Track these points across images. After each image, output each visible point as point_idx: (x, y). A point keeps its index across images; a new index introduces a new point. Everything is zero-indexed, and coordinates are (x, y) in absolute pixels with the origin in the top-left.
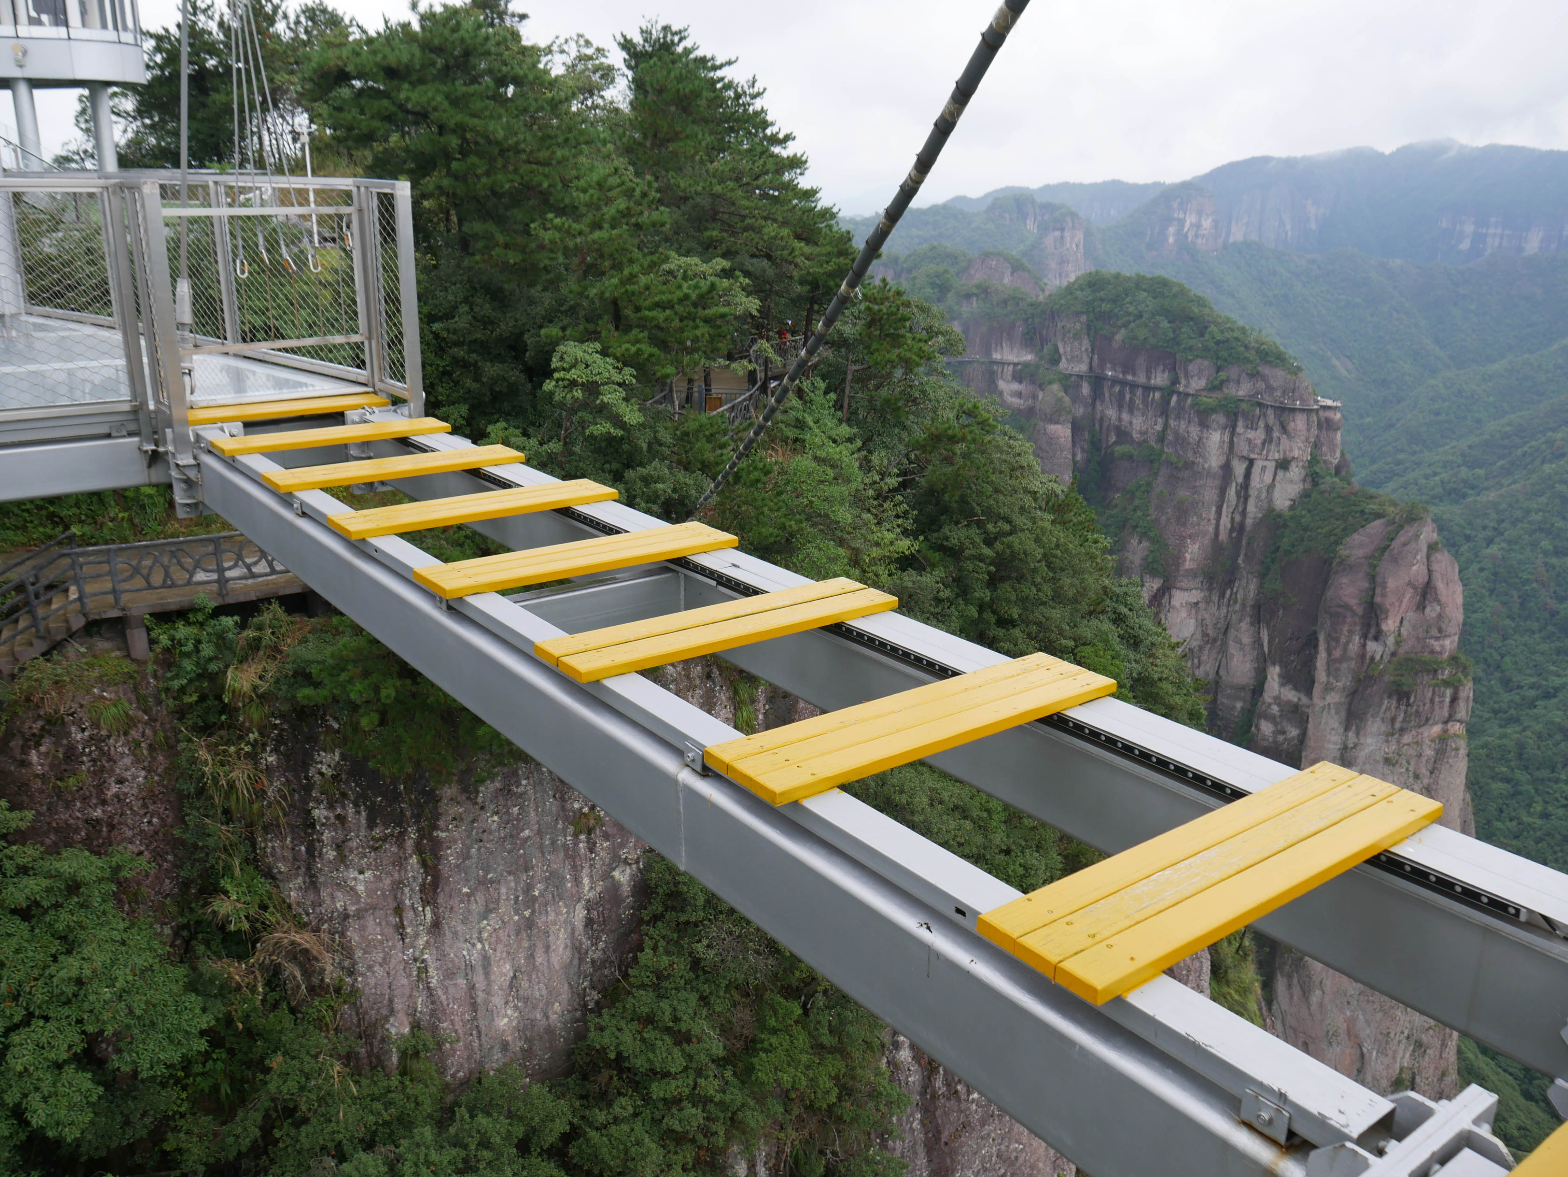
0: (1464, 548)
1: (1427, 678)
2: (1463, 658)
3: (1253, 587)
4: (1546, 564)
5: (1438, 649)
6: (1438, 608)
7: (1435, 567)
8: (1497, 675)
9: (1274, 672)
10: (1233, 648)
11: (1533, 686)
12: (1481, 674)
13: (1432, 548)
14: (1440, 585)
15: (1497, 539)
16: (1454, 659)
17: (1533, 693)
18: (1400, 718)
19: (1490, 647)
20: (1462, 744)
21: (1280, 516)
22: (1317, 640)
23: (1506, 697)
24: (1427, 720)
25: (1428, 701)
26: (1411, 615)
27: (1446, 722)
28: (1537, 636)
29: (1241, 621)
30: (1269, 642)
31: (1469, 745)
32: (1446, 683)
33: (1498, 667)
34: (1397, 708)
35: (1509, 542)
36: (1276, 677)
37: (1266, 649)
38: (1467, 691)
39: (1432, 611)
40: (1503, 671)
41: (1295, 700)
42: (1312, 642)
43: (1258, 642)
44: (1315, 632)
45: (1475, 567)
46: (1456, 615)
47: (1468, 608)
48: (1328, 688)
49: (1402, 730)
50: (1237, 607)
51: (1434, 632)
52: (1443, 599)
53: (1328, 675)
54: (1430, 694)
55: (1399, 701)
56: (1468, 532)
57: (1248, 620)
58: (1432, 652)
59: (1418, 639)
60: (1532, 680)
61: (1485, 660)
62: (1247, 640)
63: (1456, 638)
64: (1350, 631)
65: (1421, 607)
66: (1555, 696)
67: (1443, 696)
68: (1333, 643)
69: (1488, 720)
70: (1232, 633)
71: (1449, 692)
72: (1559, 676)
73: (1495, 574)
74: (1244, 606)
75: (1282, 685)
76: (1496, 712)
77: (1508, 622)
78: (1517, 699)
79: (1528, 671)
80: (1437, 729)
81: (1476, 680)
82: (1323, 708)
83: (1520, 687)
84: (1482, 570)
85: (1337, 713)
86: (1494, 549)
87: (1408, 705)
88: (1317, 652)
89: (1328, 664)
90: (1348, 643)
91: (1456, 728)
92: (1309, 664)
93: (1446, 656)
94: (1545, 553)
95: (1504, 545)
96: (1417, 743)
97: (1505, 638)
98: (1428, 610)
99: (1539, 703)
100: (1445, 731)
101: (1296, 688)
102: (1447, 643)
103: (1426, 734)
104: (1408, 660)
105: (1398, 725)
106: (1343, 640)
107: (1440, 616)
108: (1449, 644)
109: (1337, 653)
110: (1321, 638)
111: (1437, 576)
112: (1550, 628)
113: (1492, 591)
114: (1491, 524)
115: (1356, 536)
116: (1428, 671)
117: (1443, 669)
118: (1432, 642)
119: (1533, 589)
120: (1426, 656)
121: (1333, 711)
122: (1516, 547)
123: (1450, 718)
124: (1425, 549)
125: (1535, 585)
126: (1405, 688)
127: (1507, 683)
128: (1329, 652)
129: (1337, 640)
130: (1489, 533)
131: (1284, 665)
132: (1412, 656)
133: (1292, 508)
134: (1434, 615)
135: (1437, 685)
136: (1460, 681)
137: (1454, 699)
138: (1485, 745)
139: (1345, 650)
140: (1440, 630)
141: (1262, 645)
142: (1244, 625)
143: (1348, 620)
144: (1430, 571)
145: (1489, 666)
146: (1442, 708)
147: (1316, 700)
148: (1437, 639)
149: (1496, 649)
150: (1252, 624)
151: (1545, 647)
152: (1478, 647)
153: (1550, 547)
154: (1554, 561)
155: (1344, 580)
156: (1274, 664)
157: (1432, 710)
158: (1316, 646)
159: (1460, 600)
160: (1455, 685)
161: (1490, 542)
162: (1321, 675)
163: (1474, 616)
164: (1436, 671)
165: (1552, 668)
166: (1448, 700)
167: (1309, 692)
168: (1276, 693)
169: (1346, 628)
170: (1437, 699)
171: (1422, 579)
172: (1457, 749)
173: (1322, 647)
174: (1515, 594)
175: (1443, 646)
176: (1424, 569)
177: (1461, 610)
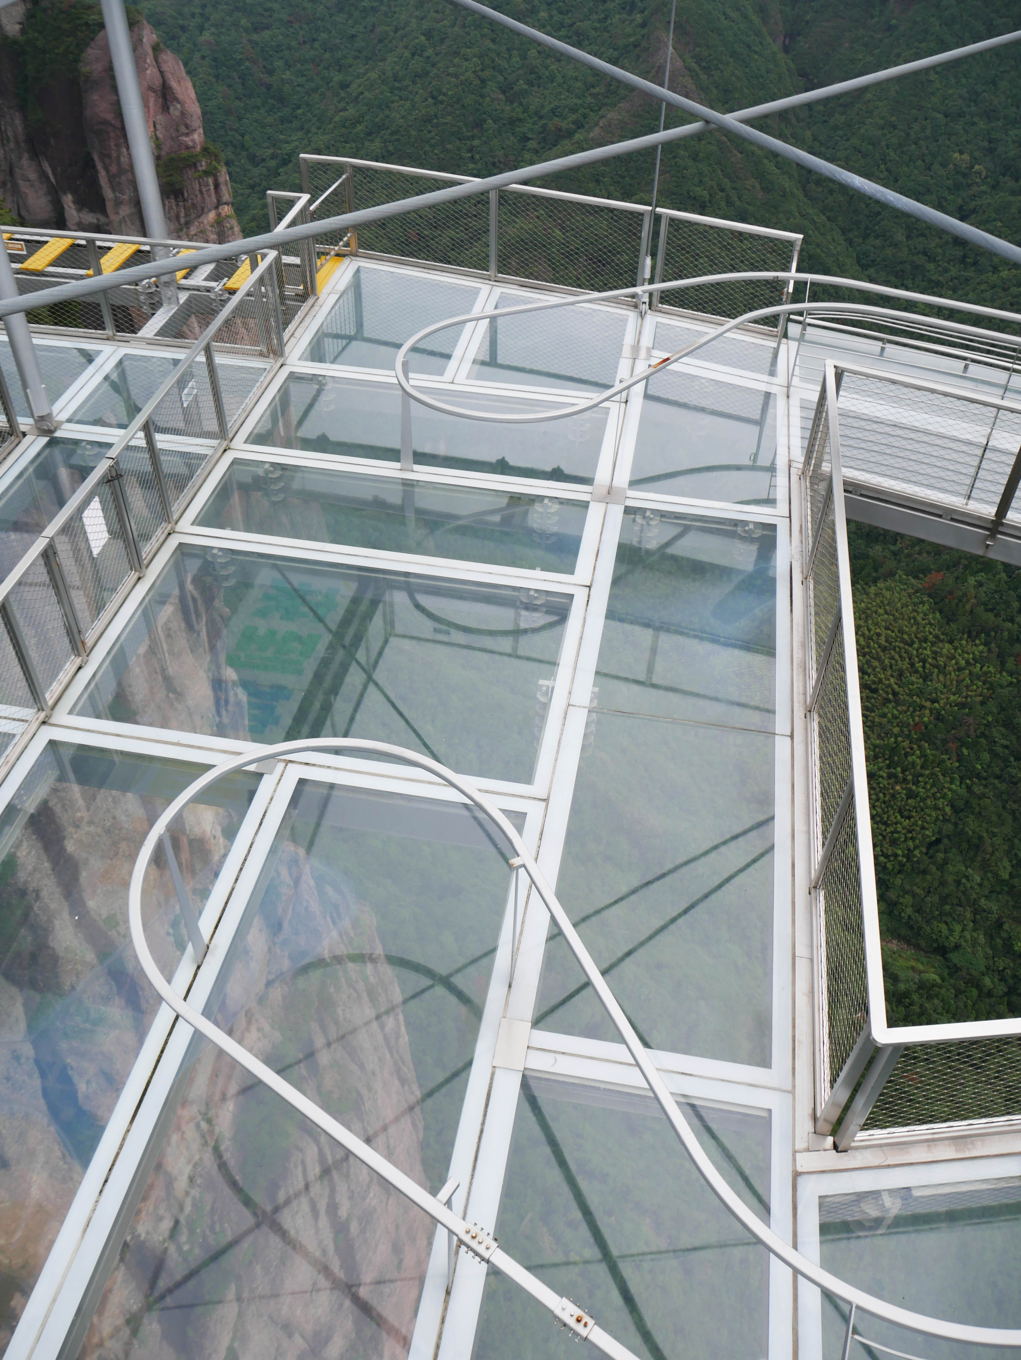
0: (183, 39)
1: (190, 173)
2: (212, 148)
3: (18, 121)
4: (250, 41)
5: (190, 144)
6: (179, 106)
7: (165, 67)
8: (244, 153)
9: (68, 200)
10: (24, 187)
11: (273, 157)
12: (232, 157)
13: (156, 49)
14: (174, 84)
15: (206, 25)
16: (205, 150)
17: (273, 163)
18: (182, 214)
19: (231, 129)
20: (234, 222)
21: (15, 42)
22: (92, 160)
23: (256, 171)
24: (203, 209)
25: (197, 193)
26: (160, 118)
27: (217, 208)
28: (262, 111)
29: (20, 158)
30: (54, 173)
31: (240, 223)
32: (207, 173)
33: (243, 146)
34: (177, 205)
35: (216, 26)
36: (71, 204)
37: (53, 180)
38: (224, 177)
39: (175, 111)
40: (247, 150)
41: (95, 221)
42: (89, 164)
43: (43, 175)
44: (89, 154)
45: (197, 56)
46: (195, 109)
47: (202, 98)
48: (118, 203)
49: (187, 224)
50: (12, 145)
51: (183, 129)
52: (180, 96)
53: (114, 191)
54: (197, 185)
55: (176, 198)
56: (181, 22)
57: (26, 155)
58: (188, 148)
59: (172, 138)
60: (270, 151)
61: (231, 142)
62: (33, 176)
63: (201, 130)
64: (117, 145)
65: (165, 108)
66: (290, 161)
67: (208, 185)
68: (107, 161)
69: (249, 195)
70: (18, 172)
71: (210, 180)
72: (288, 142)
73: (215, 60)
74: (17, 142)
75: (79, 210)
76: (252, 187)
77: (238, 103)
78: (264, 171)
79: (266, 144)
80: (212, 215)
81: (227, 164)
82: (120, 223)
83: (263, 160)
84: (203, 58)
85: (133, 223)
86: (207, 36)
87: (185, 200)
88: (97, 172)
89: (110, 181)
90: (118, 158)
91: (226, 210)
92: (94, 184)
93: (198, 148)
94: (246, 30)
95: (213, 30)
96: (201, 232)
97: (240, 119)
98: (172, 109)
99: (281, 170)
100: (219, 215)
101: (92, 211)
102: (196, 136)
103: (206, 222)
104: (172, 160)
105: (182, 220)
106: (114, 155)
107: (183, 114)
108: (198, 137)
109: (114, 169)
110: (96, 157)
111: (168, 75)
112: (271, 101)
113: (217, 77)
114: (198, 11)
115: (90, 51)
116: (189, 166)
117: (200, 161)
118: (184, 138)
119: (247, 68)
120: (184, 153)
121: (129, 223)
122: (223, 30)
123: (219, 203)
124: (150, 52)
125: (247, 64)
126: (177, 186)
127: (252, 159)
128: (107, 171)
129: (109, 156)
130: (198, 20)
131: (74, 192)
132: (173, 155)
133: (23, 31)
134: (177, 114)
135: (200, 177)
136: (216, 168)
137: (217, 186)
138: (253, 219)
139: (119, 164)
140: (187, 126)
141: (47, 178)
142: (25, 162)
143: (112, 135)
144: (161, 72)
145: (235, 147)
146: (210, 196)
147: (113, 217)
148: (187, 135)
149: (235, 130)
150: (31, 159)
151: (270, 120)
152: (222, 132)
153: (249, 25)
154: (255, 37)
155: (95, 97)
156: (65, 193)
157: (203, 199)
158: (94, 167)
159: (193, 95)
160: (211, 172)
161: (201, 29)
162: (108, 194)
163: (210, 103)
164: (195, 164)
165: (282, 137)
166: (212, 188)
167: (104, 211)
168: (77, 220)
169: (112, 144)
170: (204, 189)
171: (158, 82)
172: (232, 228)
173: (99, 166)
174: (234, 74)
175: (193, 141)
176: (156, 70)
177: (197, 104)
